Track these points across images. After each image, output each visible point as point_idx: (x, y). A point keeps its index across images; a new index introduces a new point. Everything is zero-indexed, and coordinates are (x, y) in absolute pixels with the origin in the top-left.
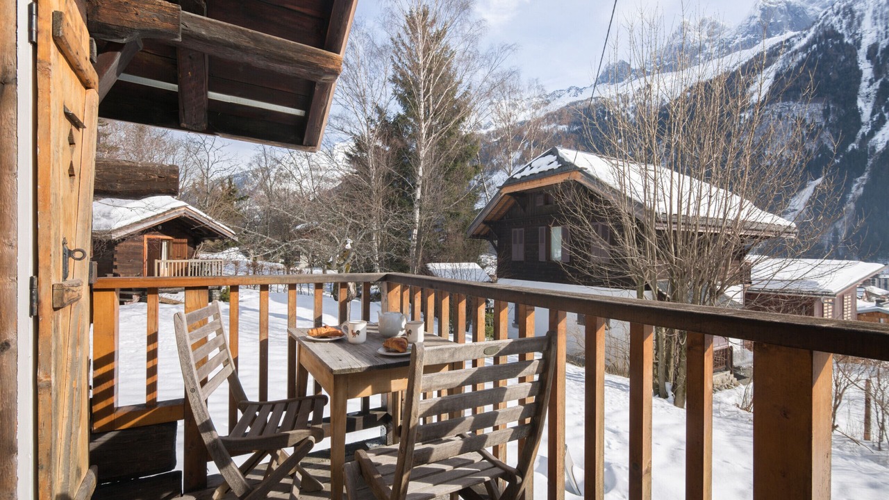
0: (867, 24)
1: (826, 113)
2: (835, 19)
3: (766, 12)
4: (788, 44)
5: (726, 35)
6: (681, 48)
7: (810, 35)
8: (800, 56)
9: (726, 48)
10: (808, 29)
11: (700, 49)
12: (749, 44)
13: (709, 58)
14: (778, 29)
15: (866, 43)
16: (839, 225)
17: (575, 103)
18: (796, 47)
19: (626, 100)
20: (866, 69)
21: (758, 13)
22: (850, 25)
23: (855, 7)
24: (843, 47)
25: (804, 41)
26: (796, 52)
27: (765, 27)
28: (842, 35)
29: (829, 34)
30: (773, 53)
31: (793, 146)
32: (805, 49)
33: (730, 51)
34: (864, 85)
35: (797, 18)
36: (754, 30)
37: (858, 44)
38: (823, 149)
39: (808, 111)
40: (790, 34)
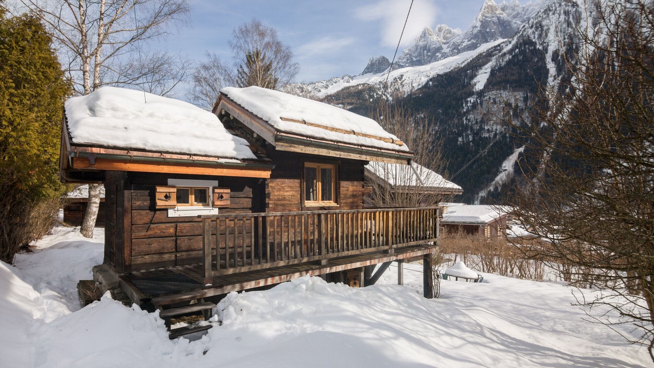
0: (551, 36)
1: (526, 99)
2: (530, 31)
3: (484, 24)
4: (498, 48)
5: (457, 40)
6: (425, 48)
7: (514, 42)
8: (508, 57)
9: (457, 49)
10: (513, 37)
11: (439, 49)
12: (473, 47)
13: (445, 56)
14: (493, 36)
15: (551, 49)
16: (535, 180)
17: (348, 88)
18: (505, 50)
19: (385, 87)
20: (552, 68)
21: (479, 24)
22: (540, 36)
23: (544, 23)
24: (536, 52)
25: (510, 47)
26: (505, 54)
27: (483, 35)
28: (535, 43)
29: (527, 42)
30: (489, 55)
31: (504, 123)
32: (510, 52)
33: (459, 52)
34: (550, 79)
35: (505, 28)
36: (476, 36)
37: (546, 50)
38: (524, 125)
39: (514, 97)
40: (500, 41)
